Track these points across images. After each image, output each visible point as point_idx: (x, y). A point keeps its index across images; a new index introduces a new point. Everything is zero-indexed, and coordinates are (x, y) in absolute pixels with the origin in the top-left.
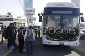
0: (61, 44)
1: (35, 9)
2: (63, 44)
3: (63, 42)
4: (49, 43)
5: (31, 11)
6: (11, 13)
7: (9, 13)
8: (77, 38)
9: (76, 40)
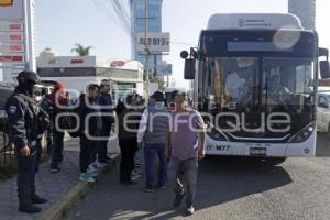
0: (257, 152)
1: (168, 34)
2: (263, 152)
3: (263, 145)
4: (219, 148)
5: (156, 42)
6: (87, 50)
7: (81, 47)
8: (308, 131)
9: (305, 139)
